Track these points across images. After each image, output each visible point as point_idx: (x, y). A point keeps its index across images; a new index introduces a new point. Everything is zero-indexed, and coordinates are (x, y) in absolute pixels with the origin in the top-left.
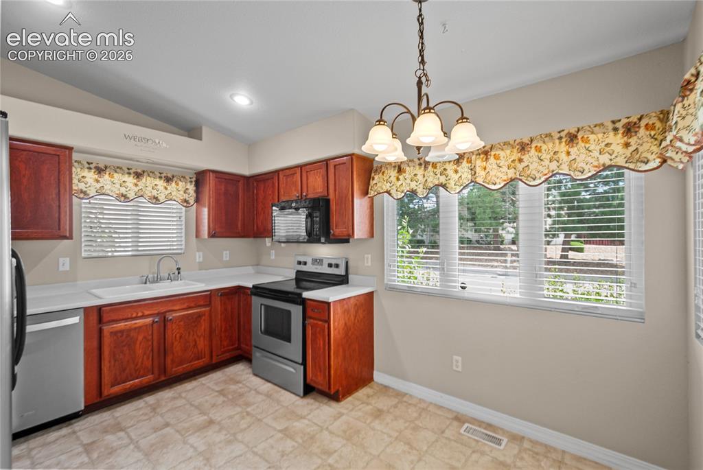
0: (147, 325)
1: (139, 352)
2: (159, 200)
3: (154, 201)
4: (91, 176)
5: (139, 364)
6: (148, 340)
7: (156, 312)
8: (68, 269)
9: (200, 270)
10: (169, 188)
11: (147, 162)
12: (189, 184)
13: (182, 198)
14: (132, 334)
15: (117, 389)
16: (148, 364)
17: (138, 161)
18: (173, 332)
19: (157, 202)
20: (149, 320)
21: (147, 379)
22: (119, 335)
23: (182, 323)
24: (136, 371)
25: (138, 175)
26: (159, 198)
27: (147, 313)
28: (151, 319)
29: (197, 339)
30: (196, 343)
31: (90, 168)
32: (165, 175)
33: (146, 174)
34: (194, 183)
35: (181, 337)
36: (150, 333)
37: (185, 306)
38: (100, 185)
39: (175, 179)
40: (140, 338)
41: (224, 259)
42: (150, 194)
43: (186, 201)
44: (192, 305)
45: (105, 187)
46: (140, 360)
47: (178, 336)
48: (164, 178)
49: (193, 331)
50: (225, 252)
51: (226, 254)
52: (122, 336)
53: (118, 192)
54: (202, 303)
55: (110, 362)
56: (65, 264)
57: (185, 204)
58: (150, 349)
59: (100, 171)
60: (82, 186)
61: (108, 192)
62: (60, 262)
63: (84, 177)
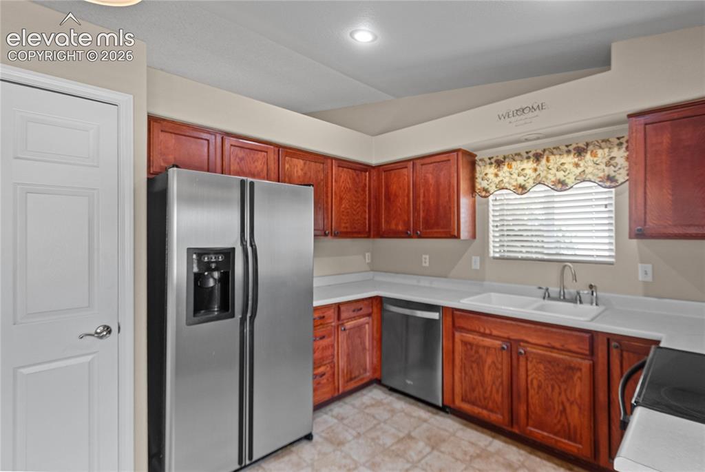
0: (495, 349)
1: (488, 378)
2: (566, 185)
3: (559, 186)
4: (491, 170)
5: (488, 393)
6: (497, 369)
7: (506, 335)
8: (478, 268)
10: (582, 164)
11: (538, 138)
12: (616, 149)
13: (601, 175)
14: (481, 351)
15: (466, 407)
16: (498, 398)
17: (527, 140)
18: (533, 375)
19: (564, 188)
20: (498, 343)
21: (496, 418)
22: (469, 347)
23: (541, 366)
24: (485, 399)
25: (538, 157)
26: (567, 181)
27: (495, 332)
28: (499, 342)
29: (567, 405)
30: (564, 409)
31: (491, 164)
32: (574, 146)
33: (547, 152)
34: (625, 145)
35: (539, 387)
36: (500, 359)
37: (544, 342)
38: (499, 179)
39: (591, 147)
40: (489, 361)
42: (553, 179)
43: (610, 179)
44: (557, 345)
45: (505, 180)
46: (489, 389)
47: (535, 382)
48: (573, 152)
49: (560, 387)
52: (472, 349)
53: (515, 183)
54: (574, 347)
55: (461, 373)
56: (476, 263)
57: (608, 184)
58: (500, 380)
59: (499, 163)
60: (484, 184)
61: (507, 185)
62: (473, 260)
63: (486, 174)
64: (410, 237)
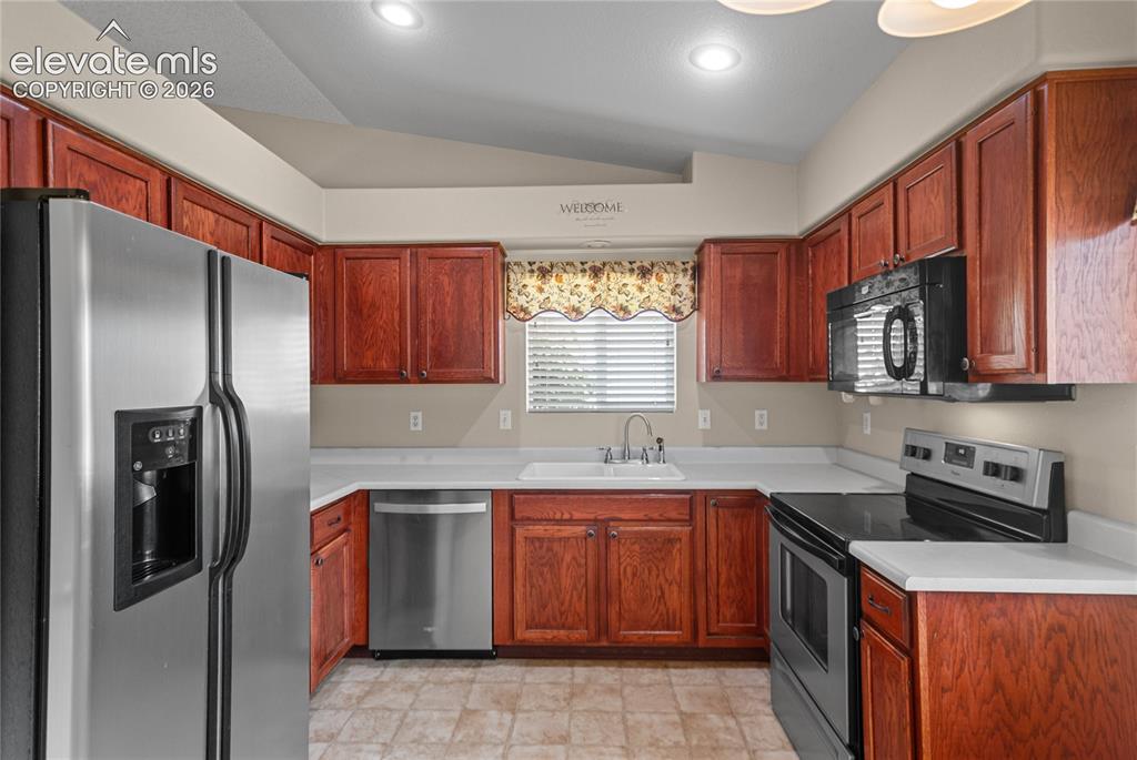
0: (576, 538)
1: (566, 582)
2: (629, 312)
3: (621, 314)
4: (532, 282)
5: (567, 603)
6: (579, 565)
7: (592, 516)
8: (510, 427)
9: (706, 445)
10: (646, 287)
11: (603, 247)
12: (681, 275)
13: (667, 304)
14: (556, 547)
15: (534, 635)
16: (580, 607)
17: (589, 247)
18: (625, 560)
19: (627, 316)
20: (580, 530)
21: (579, 635)
22: (537, 545)
23: (637, 547)
24: (561, 614)
25: (596, 272)
26: (630, 307)
27: (577, 515)
28: (584, 528)
29: (666, 587)
30: (663, 593)
31: (532, 271)
32: (638, 264)
33: (607, 267)
34: (690, 272)
35: (634, 575)
36: (583, 552)
37: (641, 515)
38: (545, 295)
39: (656, 269)
40: (568, 558)
41: (757, 427)
42: (614, 304)
43: (675, 309)
44: (656, 516)
45: (552, 299)
46: (568, 598)
47: (629, 570)
48: (637, 272)
49: (657, 567)
50: (757, 413)
51: (761, 416)
52: (541, 547)
53: (566, 304)
54: (674, 515)
55: (525, 586)
56: (506, 420)
57: (674, 316)
58: (583, 581)
59: (544, 273)
60: (522, 300)
61: (555, 306)
62: (502, 418)
63: (524, 286)
64: (407, 381)
